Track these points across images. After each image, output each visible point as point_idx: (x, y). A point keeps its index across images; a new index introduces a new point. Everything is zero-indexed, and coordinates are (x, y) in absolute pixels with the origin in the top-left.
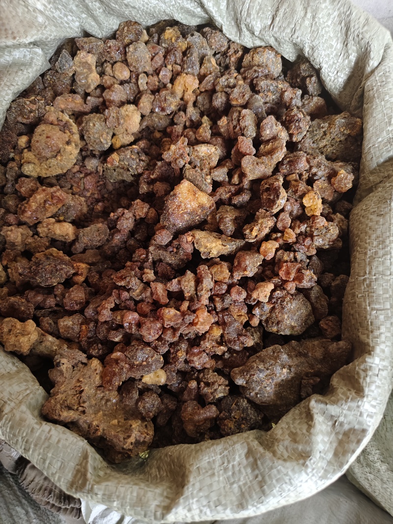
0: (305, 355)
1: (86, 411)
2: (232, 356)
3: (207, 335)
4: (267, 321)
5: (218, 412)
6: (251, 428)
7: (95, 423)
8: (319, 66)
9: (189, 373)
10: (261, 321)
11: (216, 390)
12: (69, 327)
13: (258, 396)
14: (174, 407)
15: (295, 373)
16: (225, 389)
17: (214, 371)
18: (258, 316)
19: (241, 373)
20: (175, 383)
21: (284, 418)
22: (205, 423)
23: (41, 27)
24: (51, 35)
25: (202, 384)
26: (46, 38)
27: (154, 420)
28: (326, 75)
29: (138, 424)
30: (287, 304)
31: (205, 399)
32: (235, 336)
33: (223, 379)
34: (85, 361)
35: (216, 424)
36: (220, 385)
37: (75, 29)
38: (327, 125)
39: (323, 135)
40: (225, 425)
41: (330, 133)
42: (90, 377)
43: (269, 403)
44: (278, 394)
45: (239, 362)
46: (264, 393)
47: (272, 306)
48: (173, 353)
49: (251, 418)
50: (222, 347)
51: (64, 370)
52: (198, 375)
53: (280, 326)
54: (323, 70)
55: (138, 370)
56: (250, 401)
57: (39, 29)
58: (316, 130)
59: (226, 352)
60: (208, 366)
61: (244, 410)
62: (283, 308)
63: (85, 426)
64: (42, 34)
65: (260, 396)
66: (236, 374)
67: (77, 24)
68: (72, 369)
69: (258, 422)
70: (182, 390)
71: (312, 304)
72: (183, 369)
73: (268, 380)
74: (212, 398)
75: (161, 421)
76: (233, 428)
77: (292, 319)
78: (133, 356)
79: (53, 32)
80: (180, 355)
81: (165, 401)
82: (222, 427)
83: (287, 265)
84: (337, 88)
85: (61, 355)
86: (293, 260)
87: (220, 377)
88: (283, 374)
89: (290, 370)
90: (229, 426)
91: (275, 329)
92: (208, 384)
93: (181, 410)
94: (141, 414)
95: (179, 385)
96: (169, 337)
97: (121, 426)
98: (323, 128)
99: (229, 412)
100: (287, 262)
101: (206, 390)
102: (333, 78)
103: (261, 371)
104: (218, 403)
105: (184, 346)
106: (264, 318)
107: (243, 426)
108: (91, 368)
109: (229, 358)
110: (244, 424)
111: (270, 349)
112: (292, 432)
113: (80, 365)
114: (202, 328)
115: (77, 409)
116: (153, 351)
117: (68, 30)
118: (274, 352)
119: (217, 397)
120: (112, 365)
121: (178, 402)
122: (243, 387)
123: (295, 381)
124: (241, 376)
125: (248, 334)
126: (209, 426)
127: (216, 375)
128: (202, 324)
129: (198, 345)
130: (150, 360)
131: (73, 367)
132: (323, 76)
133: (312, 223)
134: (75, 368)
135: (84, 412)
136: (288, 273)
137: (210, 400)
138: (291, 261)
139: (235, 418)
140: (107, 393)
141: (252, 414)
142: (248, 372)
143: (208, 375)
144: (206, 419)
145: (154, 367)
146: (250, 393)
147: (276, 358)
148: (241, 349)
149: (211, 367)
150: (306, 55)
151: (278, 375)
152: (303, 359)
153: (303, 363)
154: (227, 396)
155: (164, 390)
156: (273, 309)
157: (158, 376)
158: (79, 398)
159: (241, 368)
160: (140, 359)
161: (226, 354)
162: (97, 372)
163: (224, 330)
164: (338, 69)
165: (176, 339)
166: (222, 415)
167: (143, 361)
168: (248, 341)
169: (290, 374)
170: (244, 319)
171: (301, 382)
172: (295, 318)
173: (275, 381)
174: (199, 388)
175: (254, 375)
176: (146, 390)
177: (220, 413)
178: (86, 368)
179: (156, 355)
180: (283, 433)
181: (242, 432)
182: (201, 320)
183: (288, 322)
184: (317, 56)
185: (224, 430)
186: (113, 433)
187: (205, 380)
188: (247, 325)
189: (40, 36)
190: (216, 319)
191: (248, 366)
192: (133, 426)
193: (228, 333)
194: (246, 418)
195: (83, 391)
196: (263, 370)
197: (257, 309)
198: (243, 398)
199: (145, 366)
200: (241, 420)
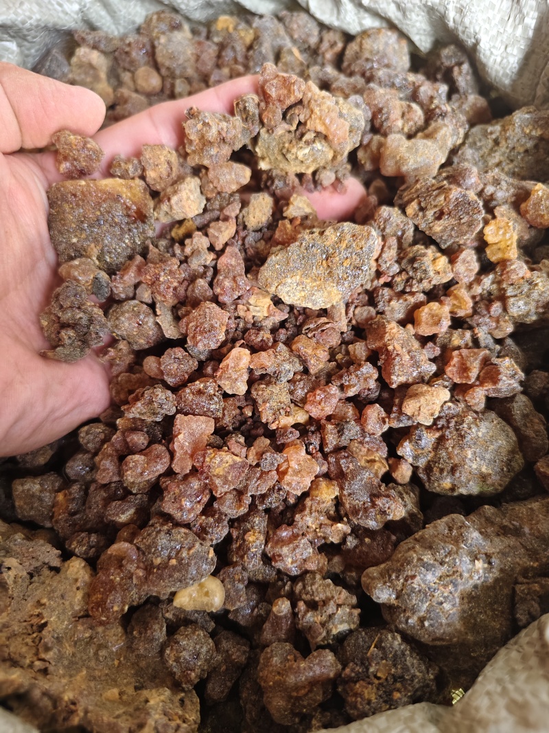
0: (517, 532)
1: (51, 668)
2: (362, 542)
3: (308, 502)
4: (429, 469)
5: (340, 667)
6: (415, 700)
7: (68, 696)
8: (473, 41)
9: (274, 584)
10: (415, 469)
11: (331, 617)
12: (33, 496)
13: (426, 624)
14: (243, 658)
15: (502, 570)
16: (351, 614)
17: (324, 578)
18: (410, 460)
19: (385, 576)
20: (244, 607)
21: (488, 670)
22: (310, 691)
23: (14, 4)
24: (30, 18)
25: (302, 606)
26: (23, 23)
27: (200, 688)
28: (488, 53)
29: (162, 698)
30: (470, 428)
31: (309, 637)
32: (366, 498)
33: (345, 593)
34: (56, 562)
35: (335, 694)
36: (339, 606)
37: (73, 15)
38: (498, 128)
39: (494, 146)
40: (356, 695)
41: (506, 139)
42: (62, 597)
43: (451, 640)
44: (468, 619)
45: (377, 555)
46: (438, 617)
47: (437, 435)
48: (238, 537)
49: (414, 676)
50: (339, 525)
51: (10, 582)
52: (292, 588)
53: (457, 474)
54: (482, 44)
55: (161, 577)
56: (407, 638)
57: (11, 5)
58: (480, 140)
59: (350, 535)
60: (312, 566)
61: (397, 659)
62: (462, 437)
63: (46, 702)
64: (16, 14)
65: (431, 625)
66: (373, 578)
67: (76, 7)
68: (27, 582)
69: (428, 686)
70: (258, 623)
71: (516, 430)
72: (260, 577)
73: (445, 586)
74: (324, 634)
75: (216, 689)
76: (374, 700)
77: (483, 458)
78: (149, 547)
79: (34, 13)
80: (251, 539)
81: (225, 645)
82: (351, 699)
83: (461, 355)
84: (507, 75)
85: (7, 552)
86: (470, 344)
87: (339, 588)
88: (475, 572)
89: (490, 563)
90: (366, 696)
91: (447, 483)
92: (313, 606)
93: (258, 662)
94: (172, 674)
95: (252, 611)
96: (230, 507)
97: (125, 704)
98: (491, 133)
99: (362, 664)
100: (459, 348)
101: (311, 618)
102: (499, 60)
103: (428, 567)
104: (338, 644)
105: (259, 522)
106: (422, 463)
107: (397, 695)
108: (66, 578)
109: (356, 547)
110: (398, 690)
111: (441, 524)
112: (514, 702)
113: (46, 572)
114: (296, 484)
115: (31, 666)
116: (191, 537)
117: (62, 15)
118: (450, 529)
119: (334, 632)
120: (107, 570)
121: (252, 648)
122: (390, 608)
123: (501, 588)
124: (385, 583)
125: (392, 492)
126: (320, 698)
127: (328, 585)
128: (297, 473)
129: (291, 523)
130: (184, 554)
131: (31, 575)
132: (482, 56)
133: (501, 275)
134: (36, 578)
135: (45, 672)
136: (464, 369)
137: (319, 639)
138: (467, 346)
139: (379, 678)
140: (100, 629)
141: (414, 666)
142: (399, 571)
143: (313, 584)
144: (313, 683)
145: (193, 571)
146: (408, 618)
147: (457, 540)
148: (381, 526)
149: (320, 570)
150: (451, 24)
151: (466, 575)
152: (512, 541)
153: (514, 548)
154: (356, 630)
155: (222, 622)
156: (441, 440)
157: (207, 594)
158: (37, 641)
159: (382, 566)
160: (165, 553)
161: (350, 539)
162: (78, 584)
163: (342, 489)
164: (507, 42)
165: (243, 510)
166: (347, 671)
167: (170, 558)
168: (393, 507)
169: (490, 572)
170: (379, 468)
171: (514, 590)
172: (488, 456)
173: (460, 588)
174: (294, 615)
175: (413, 577)
176: (180, 624)
177: (343, 669)
178: (57, 578)
179: (197, 545)
180: (493, 705)
181: (395, 708)
182: (293, 464)
183: (474, 466)
184: (471, 23)
185: (355, 707)
186: (105, 719)
187: (307, 597)
188: (388, 479)
189: (12, 16)
190: (325, 469)
191: (398, 561)
192: (152, 702)
193: (350, 495)
194: (402, 677)
195: (45, 624)
196: (433, 566)
197: (406, 444)
198: (391, 631)
199: (174, 568)
200: (391, 681)
